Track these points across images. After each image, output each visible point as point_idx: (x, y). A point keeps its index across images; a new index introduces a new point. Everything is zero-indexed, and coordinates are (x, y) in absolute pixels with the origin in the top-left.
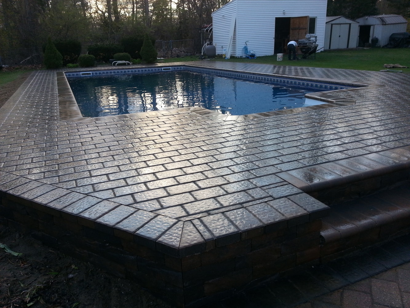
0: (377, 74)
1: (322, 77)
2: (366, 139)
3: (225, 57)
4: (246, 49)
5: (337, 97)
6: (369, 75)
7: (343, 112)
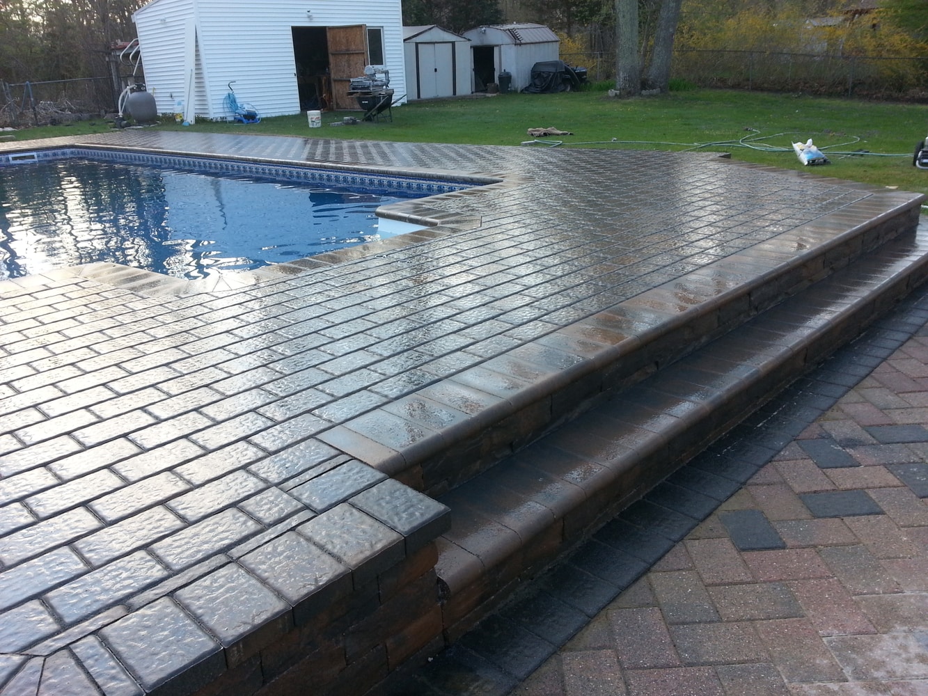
0: (516, 152)
1: (409, 165)
2: (510, 309)
3: (182, 121)
4: (231, 100)
5: (444, 211)
6: (501, 154)
7: (458, 247)
